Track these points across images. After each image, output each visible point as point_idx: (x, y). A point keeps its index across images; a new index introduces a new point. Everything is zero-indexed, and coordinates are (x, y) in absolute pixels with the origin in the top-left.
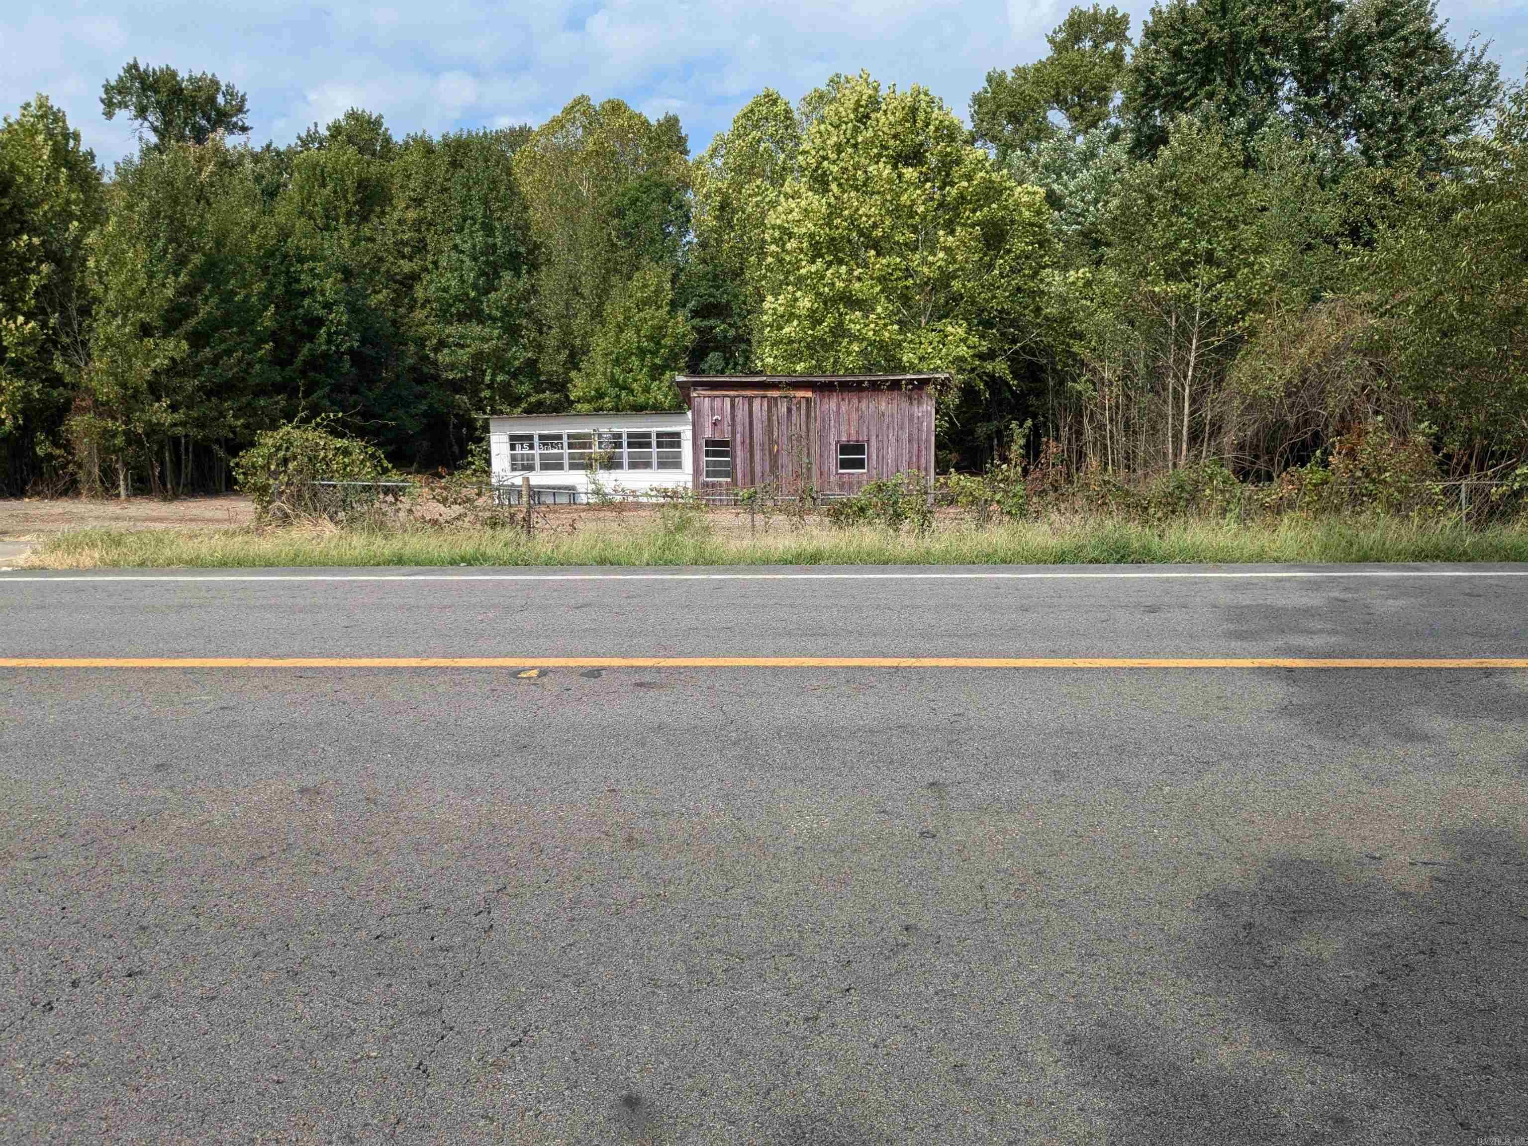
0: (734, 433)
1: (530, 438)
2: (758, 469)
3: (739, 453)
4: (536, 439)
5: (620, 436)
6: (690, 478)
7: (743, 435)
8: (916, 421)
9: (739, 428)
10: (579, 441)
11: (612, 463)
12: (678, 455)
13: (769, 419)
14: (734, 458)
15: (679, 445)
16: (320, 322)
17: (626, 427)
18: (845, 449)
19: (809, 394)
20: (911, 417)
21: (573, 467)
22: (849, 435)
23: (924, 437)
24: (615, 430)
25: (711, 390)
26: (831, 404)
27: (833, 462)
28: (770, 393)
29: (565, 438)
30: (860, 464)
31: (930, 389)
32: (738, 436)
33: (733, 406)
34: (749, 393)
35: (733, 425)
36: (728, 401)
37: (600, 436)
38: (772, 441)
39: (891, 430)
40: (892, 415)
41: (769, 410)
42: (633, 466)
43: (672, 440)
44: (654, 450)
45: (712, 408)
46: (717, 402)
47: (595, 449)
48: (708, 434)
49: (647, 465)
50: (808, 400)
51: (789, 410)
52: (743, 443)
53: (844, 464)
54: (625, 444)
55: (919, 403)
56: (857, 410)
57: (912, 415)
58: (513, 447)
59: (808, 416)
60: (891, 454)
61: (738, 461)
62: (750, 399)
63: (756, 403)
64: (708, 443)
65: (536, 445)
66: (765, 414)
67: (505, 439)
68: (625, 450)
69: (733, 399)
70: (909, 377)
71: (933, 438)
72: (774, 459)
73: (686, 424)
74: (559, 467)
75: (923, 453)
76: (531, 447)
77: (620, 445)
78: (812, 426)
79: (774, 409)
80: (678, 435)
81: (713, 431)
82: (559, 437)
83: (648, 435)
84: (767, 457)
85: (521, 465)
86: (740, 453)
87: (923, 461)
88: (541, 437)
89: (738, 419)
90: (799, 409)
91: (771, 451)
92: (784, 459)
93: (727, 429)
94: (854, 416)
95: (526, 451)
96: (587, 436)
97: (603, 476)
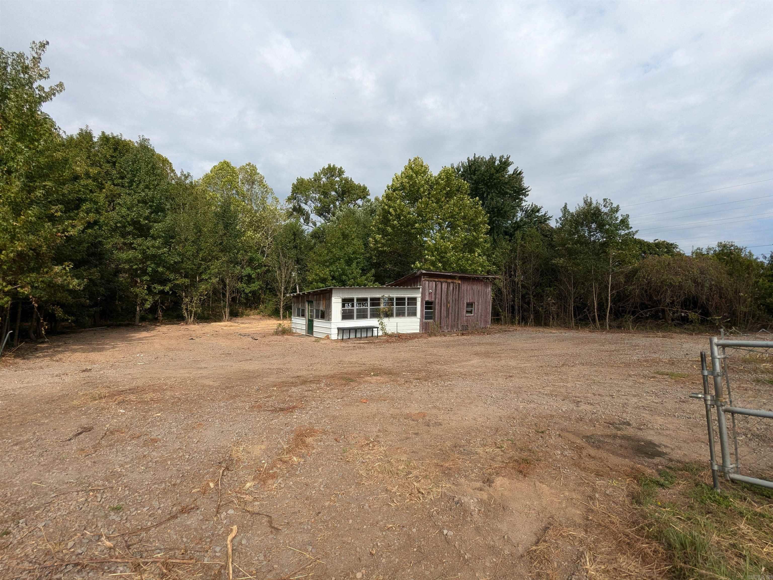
0: (435, 298)
1: (352, 300)
2: (442, 315)
4: (355, 301)
5: (392, 299)
6: (419, 320)
7: (439, 299)
8: (487, 295)
9: (437, 296)
10: (375, 302)
11: (388, 315)
12: (416, 309)
13: (447, 292)
14: (435, 309)
15: (416, 304)
17: (395, 294)
18: (468, 304)
19: (459, 281)
21: (373, 316)
22: (470, 299)
23: (489, 301)
24: (391, 296)
25: (429, 278)
26: (465, 286)
27: (465, 311)
28: (448, 280)
29: (369, 300)
30: (471, 312)
32: (437, 300)
33: (436, 286)
34: (442, 280)
35: (435, 294)
36: (434, 283)
37: (384, 299)
38: (448, 302)
39: (481, 298)
40: (481, 292)
41: (447, 288)
42: (398, 315)
43: (413, 301)
44: (406, 306)
45: (429, 286)
46: (431, 283)
47: (382, 306)
48: (427, 299)
49: (403, 314)
50: (459, 284)
51: (453, 288)
52: (438, 303)
53: (467, 312)
54: (395, 303)
55: (488, 287)
56: (472, 289)
57: (486, 292)
58: (343, 306)
59: (459, 291)
60: (480, 307)
61: (436, 311)
62: (442, 283)
63: (444, 285)
64: (427, 303)
65: (355, 304)
66: (446, 290)
67: (340, 300)
68: (395, 307)
69: (436, 282)
71: (491, 303)
73: (418, 293)
74: (365, 316)
75: (488, 307)
76: (353, 306)
77: (393, 304)
78: (460, 296)
79: (449, 288)
80: (415, 299)
81: (428, 297)
82: (366, 300)
83: (404, 299)
84: (446, 309)
85: (347, 315)
86: (437, 307)
87: (488, 310)
88: (358, 300)
89: (437, 292)
90: (456, 288)
91: (447, 306)
92: (450, 310)
93: (433, 296)
94: (471, 291)
95: (350, 308)
96: (379, 299)
97: (386, 320)
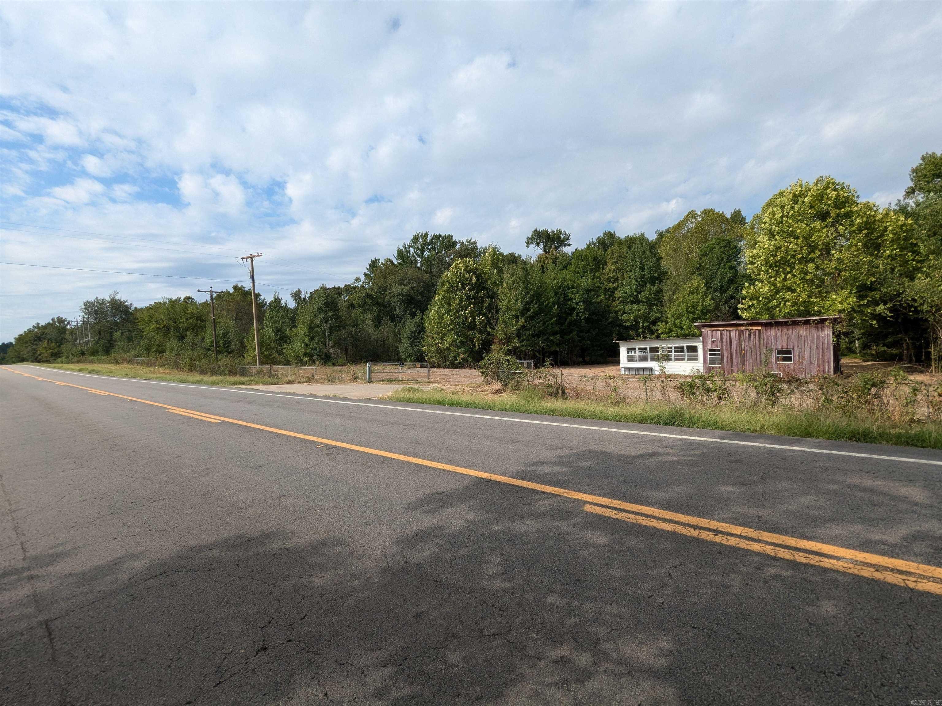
0: (722, 346)
1: (635, 349)
2: (735, 361)
3: (725, 354)
4: (637, 349)
5: (671, 348)
6: (702, 365)
7: (727, 347)
8: (821, 339)
9: (725, 344)
10: (655, 350)
11: (668, 359)
12: (697, 355)
13: (740, 339)
14: (722, 356)
15: (696, 351)
16: (574, 309)
17: (673, 344)
18: (780, 352)
19: (760, 328)
20: (818, 337)
21: (652, 360)
22: (782, 346)
23: (826, 346)
24: (669, 345)
25: (711, 328)
26: (772, 332)
27: (774, 358)
28: (739, 328)
29: (648, 349)
30: (789, 359)
31: (827, 323)
32: (725, 348)
33: (721, 334)
34: (729, 329)
35: (722, 342)
36: (719, 332)
37: (663, 348)
38: (741, 349)
39: (806, 344)
40: (807, 337)
41: (740, 335)
42: (677, 360)
43: (694, 349)
44: (686, 353)
45: (712, 336)
46: (714, 333)
47: (661, 353)
48: (710, 346)
49: (683, 359)
50: (759, 331)
51: (750, 335)
52: (727, 350)
53: (780, 359)
54: (673, 351)
55: (822, 330)
56: (786, 334)
57: (818, 336)
58: (628, 353)
59: (760, 338)
60: (807, 354)
61: (725, 358)
62: (730, 331)
63: (733, 333)
64: (710, 350)
65: (637, 352)
66: (737, 337)
67: (625, 349)
68: (673, 353)
69: (721, 331)
70: (814, 318)
71: (832, 347)
72: (743, 357)
73: (699, 342)
74: (646, 360)
75: (826, 354)
76: (635, 352)
77: (670, 351)
78: (762, 342)
79: (742, 335)
80: (696, 347)
81: (712, 345)
82: (646, 348)
83: (683, 347)
84: (739, 356)
85: (631, 359)
87: (826, 358)
88: (639, 349)
89: (724, 340)
90: (755, 335)
91: (741, 354)
92: (748, 357)
93: (719, 344)
94: (785, 337)
95: (633, 354)
96: (657, 348)
97: (665, 364)
